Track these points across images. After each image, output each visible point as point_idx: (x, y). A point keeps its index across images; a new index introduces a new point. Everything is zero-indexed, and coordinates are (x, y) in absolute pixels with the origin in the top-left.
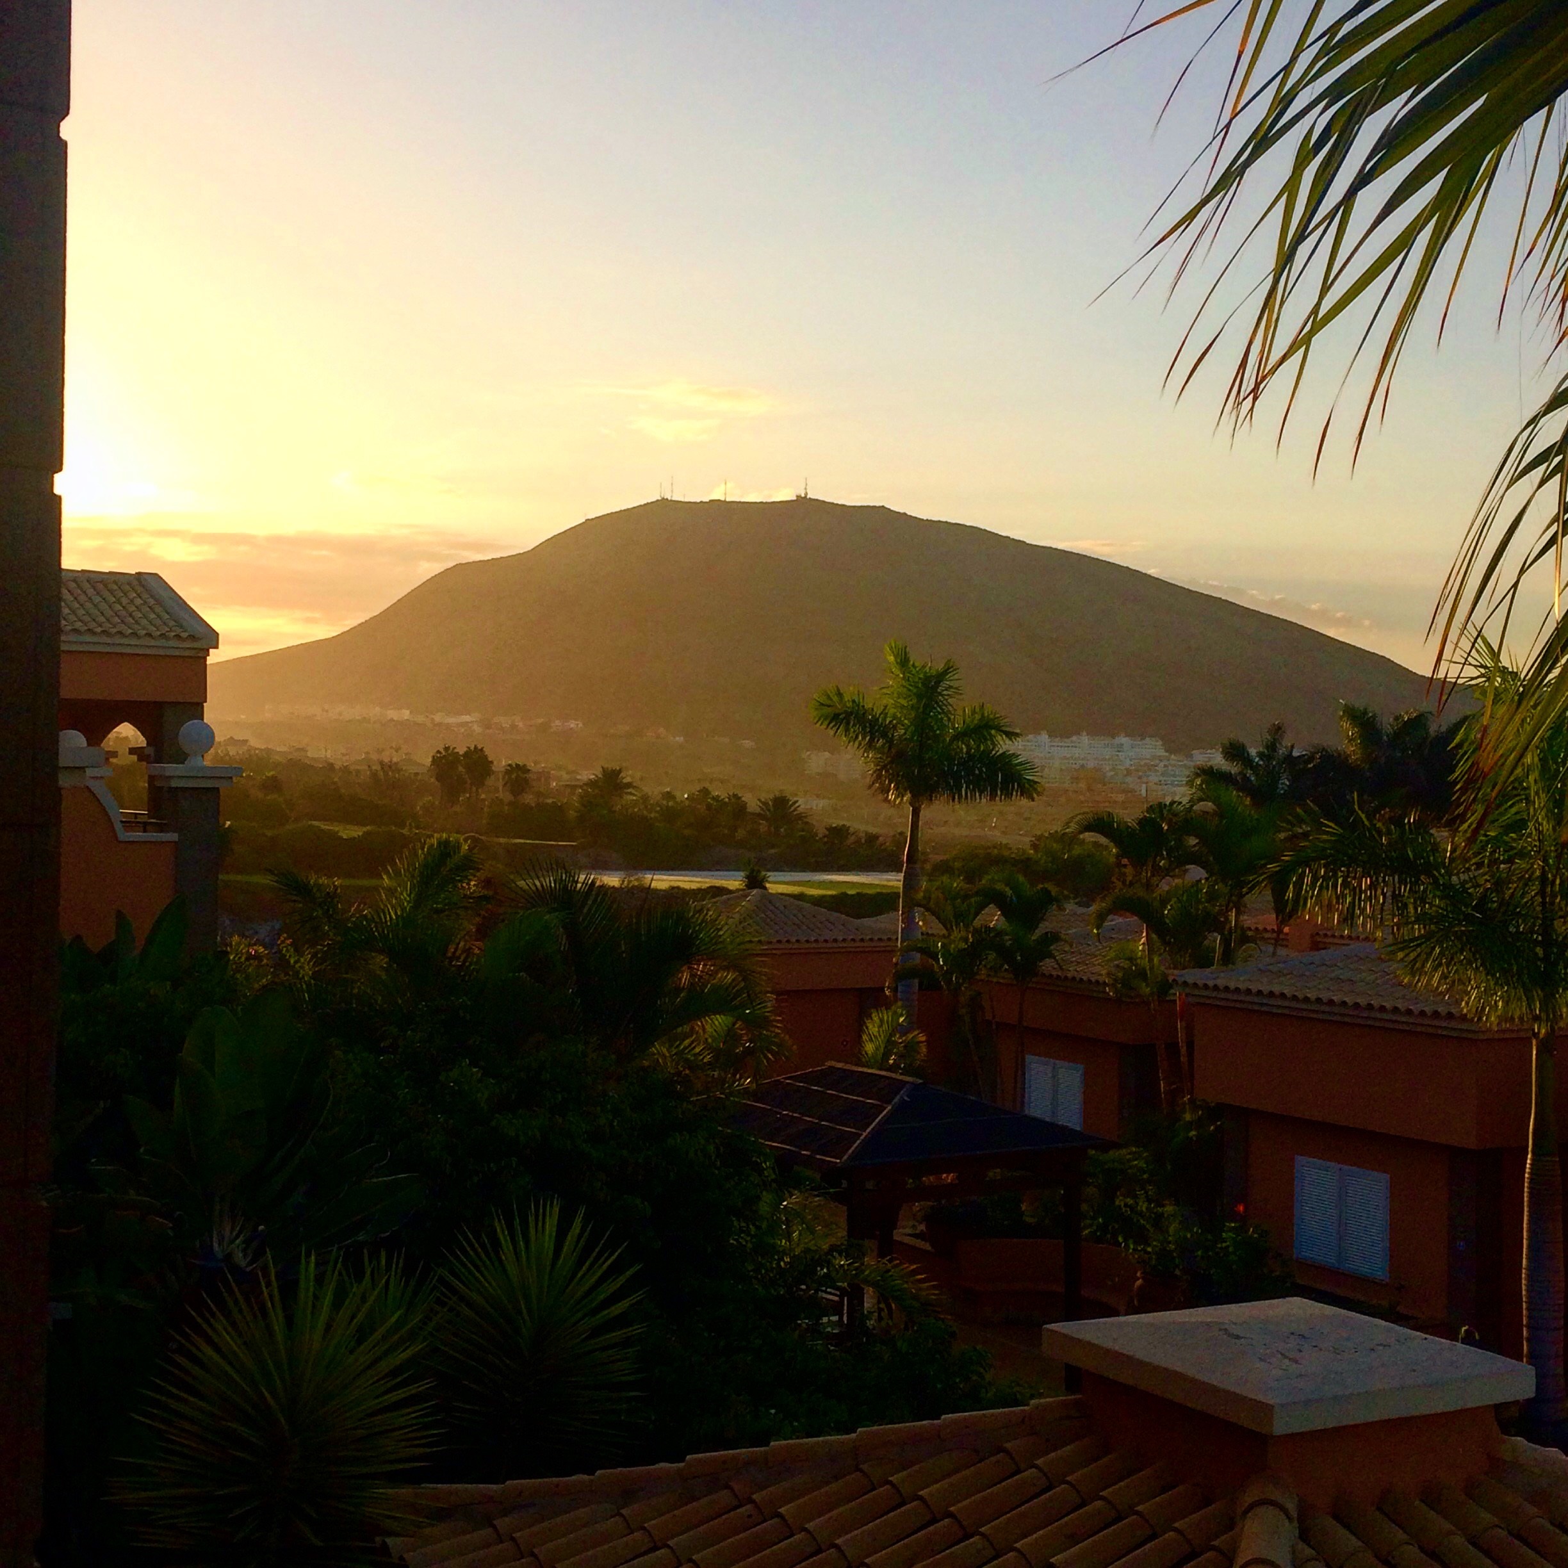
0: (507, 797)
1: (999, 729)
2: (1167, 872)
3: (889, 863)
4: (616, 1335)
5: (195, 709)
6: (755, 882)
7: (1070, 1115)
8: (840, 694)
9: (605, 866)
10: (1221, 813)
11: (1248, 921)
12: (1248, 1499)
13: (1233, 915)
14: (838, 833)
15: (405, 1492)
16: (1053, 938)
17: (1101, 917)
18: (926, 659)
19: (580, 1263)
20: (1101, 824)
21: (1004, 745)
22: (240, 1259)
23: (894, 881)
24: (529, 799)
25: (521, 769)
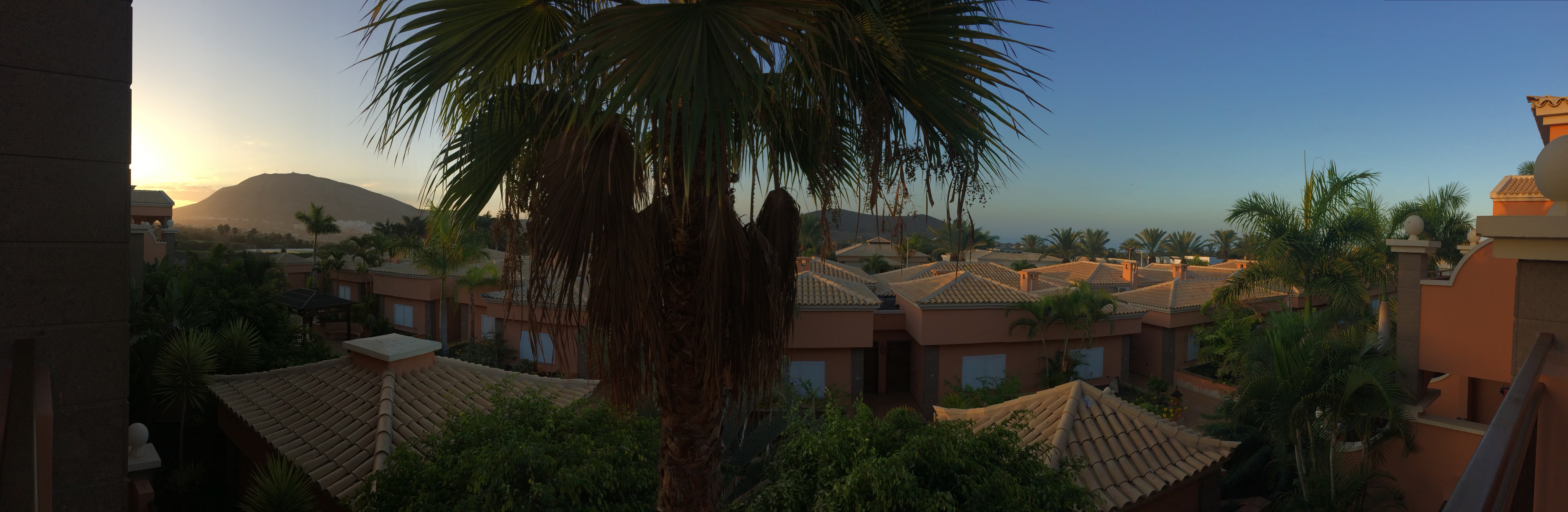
0: (233, 234)
1: (333, 219)
2: (368, 248)
3: (311, 247)
4: (254, 345)
5: (170, 217)
6: (284, 251)
7: (348, 297)
8: (300, 213)
9: (253, 248)
10: (378, 236)
11: (384, 258)
12: (385, 375)
13: (381, 256)
14: (301, 241)
15: (211, 376)
16: (344, 262)
17: (354, 257)
18: (318, 205)
19: (247, 330)
20: (354, 239)
21: (334, 223)
22: (178, 327)
23: (312, 250)
24: (237, 235)
25: (237, 229)
